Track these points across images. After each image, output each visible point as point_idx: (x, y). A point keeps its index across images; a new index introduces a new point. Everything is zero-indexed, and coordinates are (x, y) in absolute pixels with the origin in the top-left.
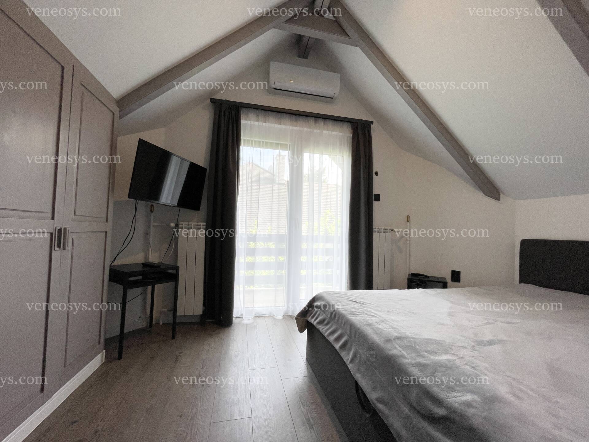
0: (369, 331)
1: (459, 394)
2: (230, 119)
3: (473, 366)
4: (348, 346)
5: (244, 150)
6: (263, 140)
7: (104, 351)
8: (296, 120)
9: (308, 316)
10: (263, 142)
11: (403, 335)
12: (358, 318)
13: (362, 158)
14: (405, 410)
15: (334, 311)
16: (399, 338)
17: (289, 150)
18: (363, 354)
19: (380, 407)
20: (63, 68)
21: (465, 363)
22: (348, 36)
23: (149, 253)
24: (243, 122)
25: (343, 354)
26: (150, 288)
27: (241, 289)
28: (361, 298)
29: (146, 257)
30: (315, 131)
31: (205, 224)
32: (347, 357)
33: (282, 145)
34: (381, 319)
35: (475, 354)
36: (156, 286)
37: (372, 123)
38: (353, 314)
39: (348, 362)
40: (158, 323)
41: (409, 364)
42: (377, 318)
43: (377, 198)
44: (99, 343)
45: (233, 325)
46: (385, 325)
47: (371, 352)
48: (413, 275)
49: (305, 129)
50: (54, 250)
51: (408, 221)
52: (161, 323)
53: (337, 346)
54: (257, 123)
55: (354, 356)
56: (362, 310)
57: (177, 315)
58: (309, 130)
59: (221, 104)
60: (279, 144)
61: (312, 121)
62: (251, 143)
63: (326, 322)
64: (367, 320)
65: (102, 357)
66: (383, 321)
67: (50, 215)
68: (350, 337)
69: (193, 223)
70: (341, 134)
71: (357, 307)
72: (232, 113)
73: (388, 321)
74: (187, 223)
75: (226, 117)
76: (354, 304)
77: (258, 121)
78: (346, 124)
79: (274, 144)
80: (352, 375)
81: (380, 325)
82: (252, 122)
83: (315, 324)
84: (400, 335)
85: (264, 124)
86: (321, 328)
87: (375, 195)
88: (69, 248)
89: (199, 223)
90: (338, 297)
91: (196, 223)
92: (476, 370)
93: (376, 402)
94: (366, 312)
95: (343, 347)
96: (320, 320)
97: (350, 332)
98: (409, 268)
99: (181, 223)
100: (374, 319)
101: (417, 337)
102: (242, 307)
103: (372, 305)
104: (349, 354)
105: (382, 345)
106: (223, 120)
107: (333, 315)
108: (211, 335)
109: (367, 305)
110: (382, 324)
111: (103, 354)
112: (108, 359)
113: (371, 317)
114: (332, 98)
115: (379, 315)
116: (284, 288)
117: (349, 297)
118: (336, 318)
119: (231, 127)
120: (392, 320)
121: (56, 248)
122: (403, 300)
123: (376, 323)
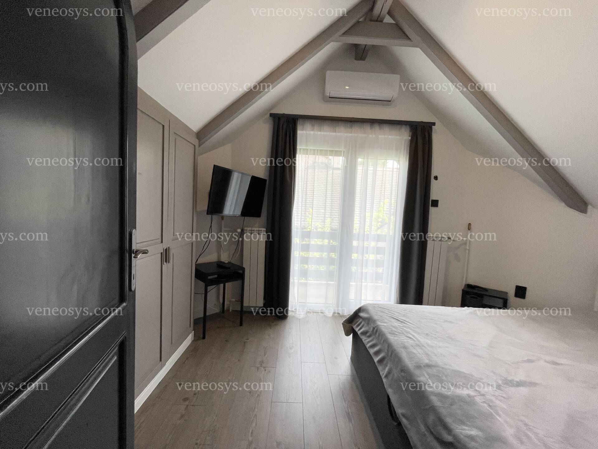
0: (404, 355)
1: (467, 428)
2: (288, 131)
3: (491, 404)
4: (385, 362)
5: (300, 159)
6: (318, 149)
7: (193, 331)
8: (351, 127)
9: (353, 323)
10: (318, 150)
11: (433, 363)
12: (396, 338)
13: (419, 162)
14: (423, 428)
15: (376, 327)
16: (428, 366)
17: (343, 156)
18: (396, 373)
19: (404, 421)
20: (163, 126)
21: (484, 400)
22: (409, 39)
23: (221, 252)
24: (299, 132)
25: (380, 368)
26: (222, 285)
27: (296, 281)
28: (404, 316)
29: (219, 256)
30: (371, 136)
31: (265, 229)
32: (383, 372)
33: (336, 151)
34: (417, 342)
35: (498, 393)
36: (226, 284)
37: (434, 124)
38: (393, 333)
39: (383, 377)
40: (229, 310)
41: (432, 393)
42: (414, 341)
43: (435, 203)
44: (190, 326)
45: (288, 318)
46: (420, 351)
47: (403, 374)
48: (469, 286)
49: (360, 135)
50: (164, 264)
51: (469, 229)
52: (231, 311)
53: (376, 359)
54: (312, 132)
55: (389, 373)
56: (401, 330)
57: (244, 305)
58: (363, 135)
59: (279, 118)
60: (333, 151)
61: (367, 127)
62: (306, 152)
63: (368, 334)
64: (405, 342)
65: (192, 336)
66: (418, 345)
67: (160, 240)
68: (387, 354)
69: (255, 229)
70: (398, 137)
71: (398, 327)
72: (289, 126)
73: (423, 346)
74: (250, 229)
75: (284, 131)
76: (396, 322)
77: (313, 130)
78: (404, 126)
79: (328, 152)
80: (385, 388)
81: (414, 349)
82: (308, 132)
83: (359, 333)
84: (431, 363)
85: (319, 133)
86: (363, 338)
87: (433, 201)
88: (171, 261)
89: (260, 229)
90: (382, 312)
91: (258, 229)
92: (491, 409)
93: (401, 416)
94: (405, 333)
95: (381, 361)
96: (363, 331)
97: (388, 350)
98: (466, 278)
99: (245, 228)
100: (411, 342)
101: (447, 367)
102: (296, 301)
103: (412, 325)
104: (384, 369)
105: (412, 370)
106: (281, 134)
107: (375, 330)
108: (270, 326)
109: (407, 324)
110: (417, 348)
111: (192, 334)
112: (196, 339)
113: (408, 339)
114: (390, 101)
115: (416, 339)
116: (335, 283)
117: (392, 313)
118: (377, 334)
119: (288, 139)
120: (428, 345)
121: (165, 263)
122: (447, 321)
123: (412, 346)
